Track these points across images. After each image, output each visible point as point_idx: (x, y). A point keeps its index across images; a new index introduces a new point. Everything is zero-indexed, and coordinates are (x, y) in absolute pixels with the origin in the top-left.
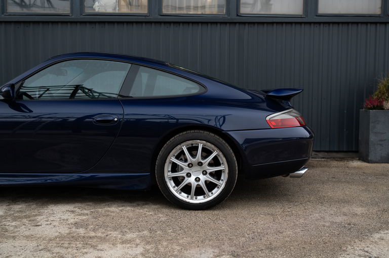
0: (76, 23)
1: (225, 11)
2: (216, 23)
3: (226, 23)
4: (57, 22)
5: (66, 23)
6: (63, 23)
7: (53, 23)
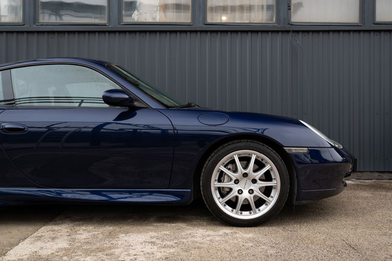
0: (114, 32)
1: (274, 20)
2: (267, 32)
3: (277, 32)
4: (94, 32)
5: (104, 32)
6: (100, 32)
7: (90, 32)
